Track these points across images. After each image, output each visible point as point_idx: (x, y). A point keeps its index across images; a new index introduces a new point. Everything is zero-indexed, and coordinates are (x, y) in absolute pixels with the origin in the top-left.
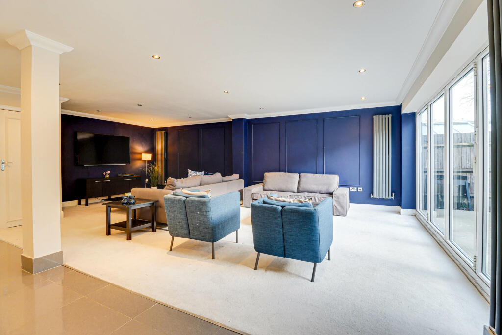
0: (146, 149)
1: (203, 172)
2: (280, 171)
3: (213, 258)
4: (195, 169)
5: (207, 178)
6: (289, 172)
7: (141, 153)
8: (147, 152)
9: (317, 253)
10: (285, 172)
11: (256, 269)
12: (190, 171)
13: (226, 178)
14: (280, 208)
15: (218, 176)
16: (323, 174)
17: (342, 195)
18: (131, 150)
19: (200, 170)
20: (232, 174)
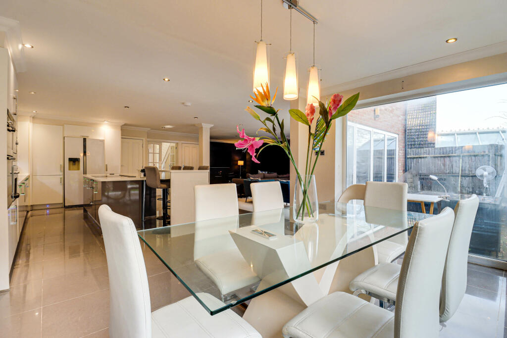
0: (240, 158)
1: (267, 172)
5: (268, 175)
7: (237, 161)
8: (241, 160)
12: (259, 171)
15: (275, 174)
18: (232, 159)
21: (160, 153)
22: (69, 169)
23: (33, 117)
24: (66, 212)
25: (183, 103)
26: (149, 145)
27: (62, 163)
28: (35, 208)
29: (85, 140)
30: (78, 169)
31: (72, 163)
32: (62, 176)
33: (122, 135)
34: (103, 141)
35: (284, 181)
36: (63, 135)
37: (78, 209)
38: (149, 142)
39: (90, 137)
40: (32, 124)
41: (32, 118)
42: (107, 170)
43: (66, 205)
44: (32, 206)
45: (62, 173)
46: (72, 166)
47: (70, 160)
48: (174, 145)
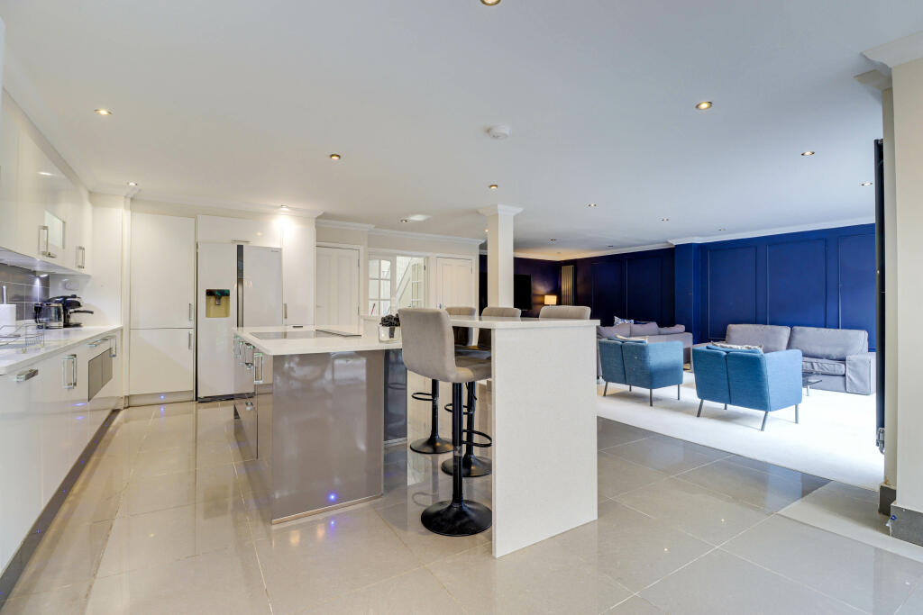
0: (548, 289)
1: (632, 321)
2: (756, 322)
3: (651, 405)
4: (622, 317)
5: (639, 328)
6: (771, 324)
7: (543, 296)
8: (551, 293)
9: (765, 400)
10: (766, 324)
11: (698, 415)
12: (616, 318)
13: (665, 330)
14: (725, 354)
15: (653, 326)
16: (838, 328)
17: (863, 362)
18: (533, 291)
19: (629, 319)
20: (673, 325)
21: (393, 279)
22: (208, 315)
23: (132, 199)
24: (200, 412)
25: (488, 131)
26: (371, 262)
27: (193, 302)
28: (134, 402)
29: (240, 248)
30: (227, 314)
31: (212, 299)
32: (192, 332)
33: (317, 241)
34: (278, 251)
35: (739, 347)
36: (196, 238)
37: (223, 405)
38: (370, 256)
39: (251, 244)
40: (129, 213)
41: (129, 201)
42: (286, 317)
43: (199, 396)
44: (128, 398)
45: (192, 324)
46: (212, 308)
47: (210, 293)
48: (420, 261)
